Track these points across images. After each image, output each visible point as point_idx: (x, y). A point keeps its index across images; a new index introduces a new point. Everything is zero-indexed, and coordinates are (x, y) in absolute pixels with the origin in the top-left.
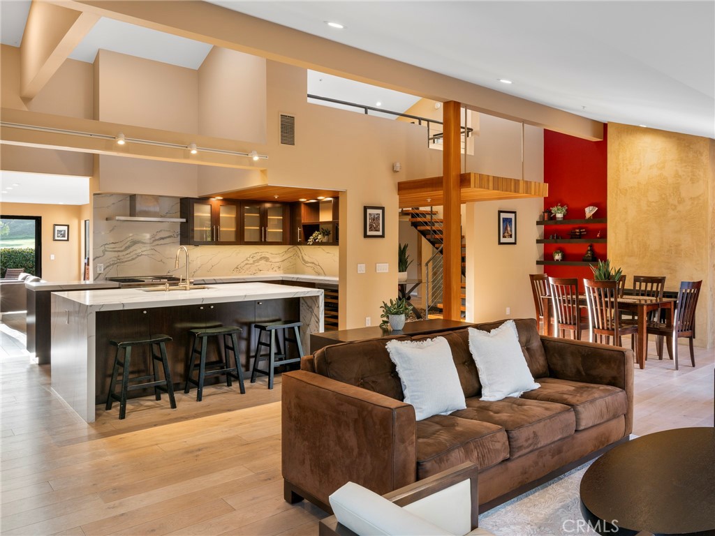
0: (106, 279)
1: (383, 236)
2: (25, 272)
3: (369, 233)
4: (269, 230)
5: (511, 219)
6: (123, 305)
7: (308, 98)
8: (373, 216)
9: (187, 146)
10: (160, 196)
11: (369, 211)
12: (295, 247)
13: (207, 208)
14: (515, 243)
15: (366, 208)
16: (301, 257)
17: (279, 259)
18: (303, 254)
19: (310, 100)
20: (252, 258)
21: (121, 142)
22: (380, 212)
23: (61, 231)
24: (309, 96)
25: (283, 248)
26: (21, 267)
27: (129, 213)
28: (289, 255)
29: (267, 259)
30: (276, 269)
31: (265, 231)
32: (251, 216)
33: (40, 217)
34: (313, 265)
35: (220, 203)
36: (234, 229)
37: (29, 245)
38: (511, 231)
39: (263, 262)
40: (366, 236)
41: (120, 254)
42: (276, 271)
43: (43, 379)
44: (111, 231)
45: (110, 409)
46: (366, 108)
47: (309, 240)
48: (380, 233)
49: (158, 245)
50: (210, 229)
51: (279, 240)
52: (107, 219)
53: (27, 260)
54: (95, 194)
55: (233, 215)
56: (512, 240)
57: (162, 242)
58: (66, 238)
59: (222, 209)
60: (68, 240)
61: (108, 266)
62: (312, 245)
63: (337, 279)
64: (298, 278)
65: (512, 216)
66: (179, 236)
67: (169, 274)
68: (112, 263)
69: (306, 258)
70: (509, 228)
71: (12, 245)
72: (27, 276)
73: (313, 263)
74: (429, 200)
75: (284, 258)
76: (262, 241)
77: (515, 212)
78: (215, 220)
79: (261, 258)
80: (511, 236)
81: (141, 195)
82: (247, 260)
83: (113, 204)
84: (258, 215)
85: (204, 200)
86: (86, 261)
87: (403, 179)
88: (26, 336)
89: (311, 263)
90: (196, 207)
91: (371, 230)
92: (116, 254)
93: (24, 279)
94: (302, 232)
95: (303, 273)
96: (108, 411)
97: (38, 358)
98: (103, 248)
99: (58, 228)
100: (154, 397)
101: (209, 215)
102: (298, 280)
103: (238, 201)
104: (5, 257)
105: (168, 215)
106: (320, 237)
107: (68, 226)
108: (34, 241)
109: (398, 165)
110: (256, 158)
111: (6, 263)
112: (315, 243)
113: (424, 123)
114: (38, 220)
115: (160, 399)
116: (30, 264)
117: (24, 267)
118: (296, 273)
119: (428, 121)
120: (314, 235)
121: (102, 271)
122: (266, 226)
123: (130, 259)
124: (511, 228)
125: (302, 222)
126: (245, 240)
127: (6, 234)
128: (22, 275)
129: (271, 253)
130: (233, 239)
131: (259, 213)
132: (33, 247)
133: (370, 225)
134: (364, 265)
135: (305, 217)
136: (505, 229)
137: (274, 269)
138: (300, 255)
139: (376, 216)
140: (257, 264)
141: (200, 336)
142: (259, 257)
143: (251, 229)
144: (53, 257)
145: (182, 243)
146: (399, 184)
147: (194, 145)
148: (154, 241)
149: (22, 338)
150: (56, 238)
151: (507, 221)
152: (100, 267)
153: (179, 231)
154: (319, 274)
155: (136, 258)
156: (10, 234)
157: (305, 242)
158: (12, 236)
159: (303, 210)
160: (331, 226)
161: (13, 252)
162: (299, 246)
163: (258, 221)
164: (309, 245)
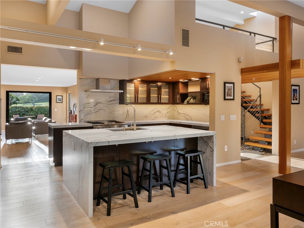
0: (85, 122)
1: (233, 99)
2: (45, 116)
3: (227, 97)
4: (162, 97)
5: (297, 89)
6: (109, 142)
7: (196, 20)
8: (228, 88)
9: (135, 46)
10: (111, 79)
11: (227, 85)
12: (173, 106)
13: (133, 85)
14: (299, 103)
15: (225, 83)
16: (176, 111)
17: (165, 112)
18: (178, 109)
19: (197, 21)
20: (153, 111)
21: (102, 44)
22: (232, 85)
23: (59, 98)
24: (197, 19)
25: (168, 106)
26: (43, 114)
27: (95, 88)
28: (170, 110)
29: (160, 112)
30: (164, 117)
31: (160, 97)
32: (154, 89)
33: (51, 92)
34: (184, 115)
35: (139, 82)
36: (146, 96)
37: (46, 104)
38: (297, 96)
39: (158, 113)
40: (225, 99)
41: (92, 109)
42: (164, 118)
43: (58, 177)
44: (87, 97)
45: (99, 205)
46: (224, 26)
47: (185, 102)
48: (232, 98)
49: (109, 104)
50: (134, 96)
51: (167, 102)
52: (85, 91)
53: (45, 111)
54: (80, 78)
55: (145, 89)
56: (297, 102)
57: (111, 103)
58: (61, 102)
59: (140, 86)
60: (62, 102)
61: (86, 115)
62: (187, 104)
63: (208, 123)
64: (180, 122)
65: (297, 88)
66: (119, 100)
67: (114, 119)
68: (87, 113)
69: (180, 111)
70: (296, 95)
71: (40, 105)
72: (47, 118)
73: (184, 114)
74: (254, 79)
75: (168, 111)
76: (159, 102)
77: (299, 86)
78: (136, 91)
79: (157, 111)
80: (297, 99)
81: (102, 78)
82: (150, 112)
83: (88, 83)
84: (157, 89)
85: (131, 81)
86: (70, 112)
87: (243, 67)
88: (48, 149)
89: (183, 114)
90: (128, 84)
91: (228, 96)
92: (89, 109)
93: (45, 120)
94: (180, 97)
95: (178, 119)
96: (98, 207)
97: (54, 163)
98: (83, 106)
99: (58, 97)
100: (121, 196)
101: (134, 89)
102: (180, 123)
103: (147, 81)
104: (37, 110)
105: (114, 89)
106: (192, 100)
107: (62, 96)
108: (49, 103)
109: (242, 58)
110: (171, 54)
111: (37, 112)
112: (188, 103)
113: (253, 35)
114: (50, 93)
115: (126, 199)
116: (47, 113)
117: (44, 114)
118: (174, 119)
119: (255, 34)
120: (188, 99)
121: (83, 118)
122: (161, 95)
123: (96, 111)
124: (297, 95)
125: (180, 92)
126: (151, 102)
127: (36, 100)
128: (44, 118)
129: (162, 109)
130: (145, 101)
131: (158, 88)
132: (48, 105)
133: (227, 93)
134: (224, 116)
135: (181, 90)
136: (294, 95)
137: (163, 117)
138: (176, 110)
139: (230, 88)
140: (155, 114)
141: (150, 161)
142: (156, 111)
143: (154, 96)
144: (56, 110)
145: (120, 103)
146: (242, 69)
147: (140, 46)
148: (107, 102)
149: (46, 149)
150: (57, 102)
151: (295, 91)
152: (82, 116)
153: (119, 97)
154: (188, 120)
155: (99, 111)
156: (38, 101)
157: (182, 102)
158: (39, 101)
159: (181, 86)
160: (199, 94)
161: (40, 107)
162: (176, 105)
163: (156, 92)
164: (185, 104)
